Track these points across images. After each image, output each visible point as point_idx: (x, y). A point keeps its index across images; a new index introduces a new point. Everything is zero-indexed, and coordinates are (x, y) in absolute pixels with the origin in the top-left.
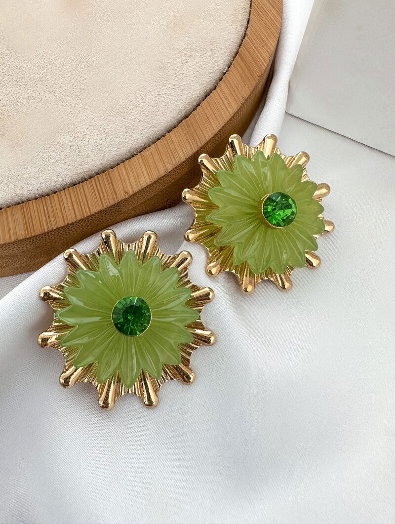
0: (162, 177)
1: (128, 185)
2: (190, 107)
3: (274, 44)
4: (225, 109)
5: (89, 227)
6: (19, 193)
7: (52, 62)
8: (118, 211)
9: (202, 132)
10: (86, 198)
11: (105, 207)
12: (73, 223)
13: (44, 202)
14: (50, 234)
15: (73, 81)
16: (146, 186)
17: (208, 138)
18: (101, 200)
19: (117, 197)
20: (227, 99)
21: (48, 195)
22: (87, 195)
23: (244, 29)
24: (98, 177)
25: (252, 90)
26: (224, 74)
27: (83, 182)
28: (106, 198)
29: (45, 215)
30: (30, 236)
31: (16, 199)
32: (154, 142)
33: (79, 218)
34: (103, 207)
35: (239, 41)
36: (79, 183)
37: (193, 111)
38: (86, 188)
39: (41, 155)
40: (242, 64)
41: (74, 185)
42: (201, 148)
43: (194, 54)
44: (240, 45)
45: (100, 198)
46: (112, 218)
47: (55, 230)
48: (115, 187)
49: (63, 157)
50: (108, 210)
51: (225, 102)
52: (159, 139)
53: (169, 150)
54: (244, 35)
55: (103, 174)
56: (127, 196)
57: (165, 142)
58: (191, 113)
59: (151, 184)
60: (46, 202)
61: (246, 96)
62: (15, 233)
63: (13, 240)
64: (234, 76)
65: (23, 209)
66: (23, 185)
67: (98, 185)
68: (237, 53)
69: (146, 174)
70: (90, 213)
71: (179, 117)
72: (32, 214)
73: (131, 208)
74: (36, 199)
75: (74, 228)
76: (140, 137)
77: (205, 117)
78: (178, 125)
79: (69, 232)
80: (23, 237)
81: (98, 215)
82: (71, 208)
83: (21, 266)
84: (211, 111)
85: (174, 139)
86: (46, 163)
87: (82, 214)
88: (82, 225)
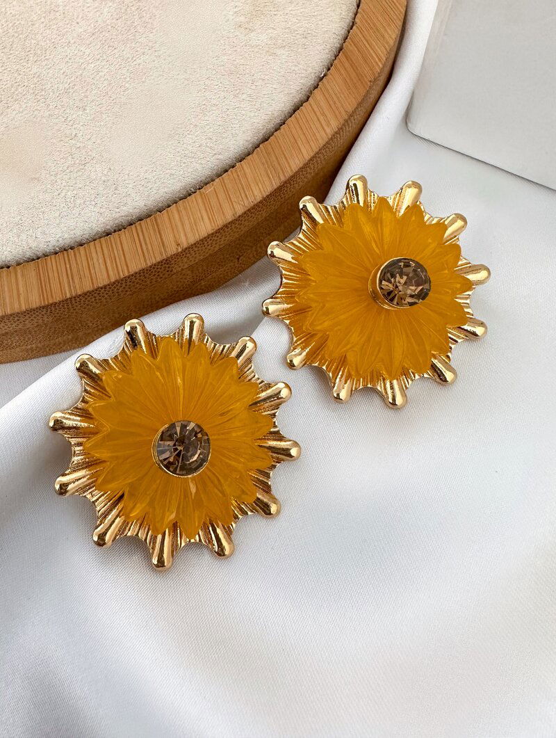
0: (229, 223)
1: (182, 235)
2: (271, 126)
3: (392, 35)
4: (321, 129)
5: (128, 293)
6: (34, 245)
7: (83, 66)
8: (168, 271)
9: (287, 160)
10: (123, 251)
11: (149, 264)
12: (105, 287)
13: (66, 259)
14: (74, 302)
15: (110, 93)
16: (206, 235)
17: (295, 169)
18: (144, 256)
19: (165, 250)
20: (323, 114)
21: (72, 248)
22: (126, 248)
23: (351, 15)
24: (140, 224)
25: (360, 100)
26: (321, 79)
27: (120, 230)
28: (151, 252)
29: (67, 274)
30: (46, 303)
31: (29, 254)
32: (219, 175)
33: (113, 280)
34: (146, 264)
35: (343, 32)
36: (115, 231)
37: (276, 131)
38: (123, 237)
39: (63, 194)
40: (347, 65)
41: (108, 234)
42: (286, 182)
43: (279, 52)
44: (346, 38)
45: (143, 253)
46: (159, 280)
47: (80, 295)
48: (163, 237)
49: (93, 197)
50: (154, 268)
51: (321, 118)
52: (226, 171)
53: (239, 186)
54: (351, 24)
55: (148, 219)
56: (180, 250)
57: (235, 175)
58: (273, 134)
59: (213, 234)
60: (69, 258)
61: (350, 109)
62: (27, 300)
63: (24, 308)
64: (334, 84)
65: (38, 267)
66: (39, 235)
67: (140, 234)
68: (341, 49)
69: (206, 219)
70: (129, 272)
71: (255, 139)
72: (50, 275)
73: (186, 266)
74: (56, 253)
75: (107, 294)
76: (199, 167)
77: (292, 140)
78: (253, 151)
79: (99, 300)
80: (38, 305)
81: (140, 276)
82: (103, 267)
83: (37, 347)
84: (300, 132)
85: (248, 171)
86: (69, 204)
87: (117, 274)
88: (118, 289)
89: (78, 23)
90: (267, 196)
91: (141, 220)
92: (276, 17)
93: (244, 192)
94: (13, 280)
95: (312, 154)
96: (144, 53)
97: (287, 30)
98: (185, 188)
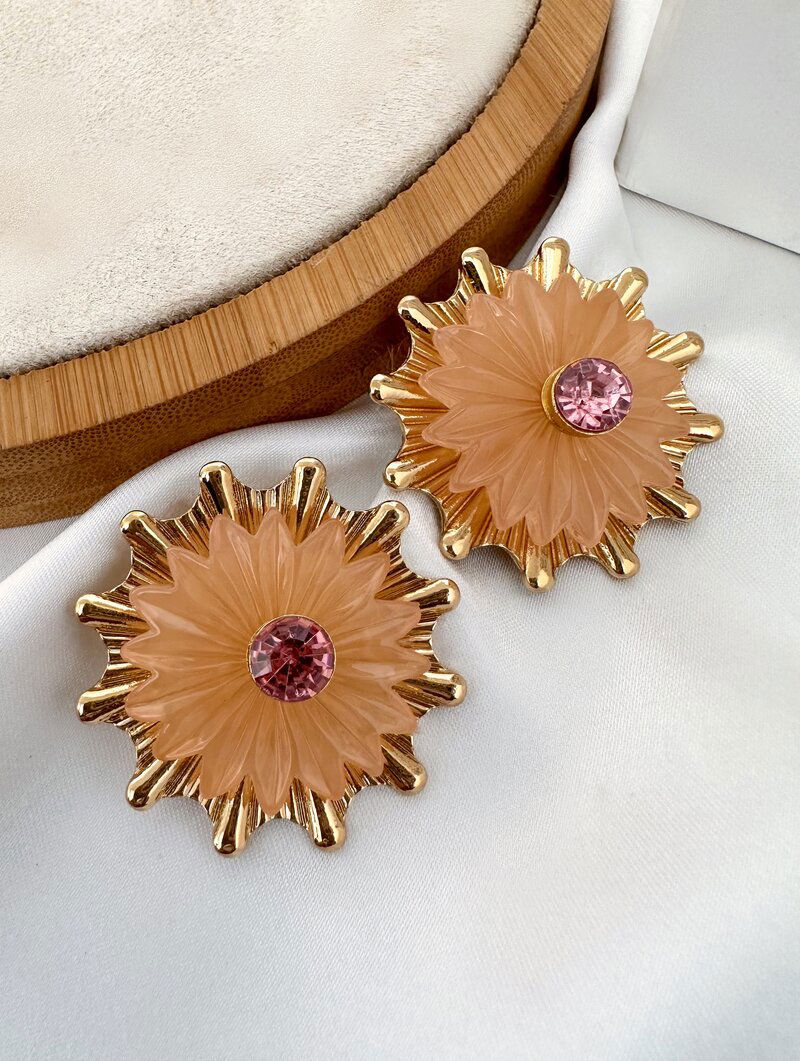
0: (352, 311)
1: (279, 329)
2: (414, 167)
3: (598, 38)
4: (489, 171)
6: (47, 343)
7: (126, 82)
8: (255, 385)
9: (440, 218)
10: (186, 352)
11: (227, 373)
12: (158, 407)
13: (99, 368)
14: (108, 430)
15: (166, 120)
16: (316, 329)
17: (452, 230)
18: (219, 359)
19: (252, 353)
21: (107, 348)
22: (191, 349)
23: (531, 8)
24: (213, 312)
25: (549, 131)
26: (489, 99)
27: (182, 321)
28: (230, 353)
29: (99, 387)
30: (66, 432)
31: (40, 357)
32: (334, 240)
33: (170, 396)
34: (223, 372)
35: (521, 32)
36: (174, 323)
37: (421, 174)
38: (187, 333)
39: (95, 267)
40: (527, 79)
41: (162, 328)
42: (437, 250)
43: (422, 60)
44: (525, 41)
45: (218, 355)
46: (242, 398)
47: (119, 420)
48: (249, 331)
49: (140, 271)
50: (234, 379)
51: (491, 156)
52: (345, 233)
53: (367, 255)
54: (531, 22)
55: (226, 305)
56: (275, 351)
57: (359, 239)
58: (416, 180)
59: (326, 327)
60: (102, 365)
61: (535, 144)
62: (35, 427)
63: (30, 440)
64: (510, 106)
65: (54, 376)
66: (56, 328)
67: (213, 326)
68: (517, 57)
69: (316, 306)
70: (195, 383)
71: (391, 187)
72: (72, 388)
73: (284, 378)
74: (82, 356)
75: (161, 419)
76: (305, 228)
77: (447, 187)
78: (387, 204)
79: (149, 427)
80: (52, 434)
81: (213, 391)
82: (154, 375)
83: (49, 503)
84: (458, 177)
85: (378, 232)
86: (104, 282)
87: (177, 388)
88: (178, 412)
89: (118, 21)
90: (410, 271)
91: (214, 305)
92: (418, 11)
93: (374, 264)
94: (15, 397)
95: (477, 209)
96: (218, 64)
97: (435, 30)
98: (282, 259)
